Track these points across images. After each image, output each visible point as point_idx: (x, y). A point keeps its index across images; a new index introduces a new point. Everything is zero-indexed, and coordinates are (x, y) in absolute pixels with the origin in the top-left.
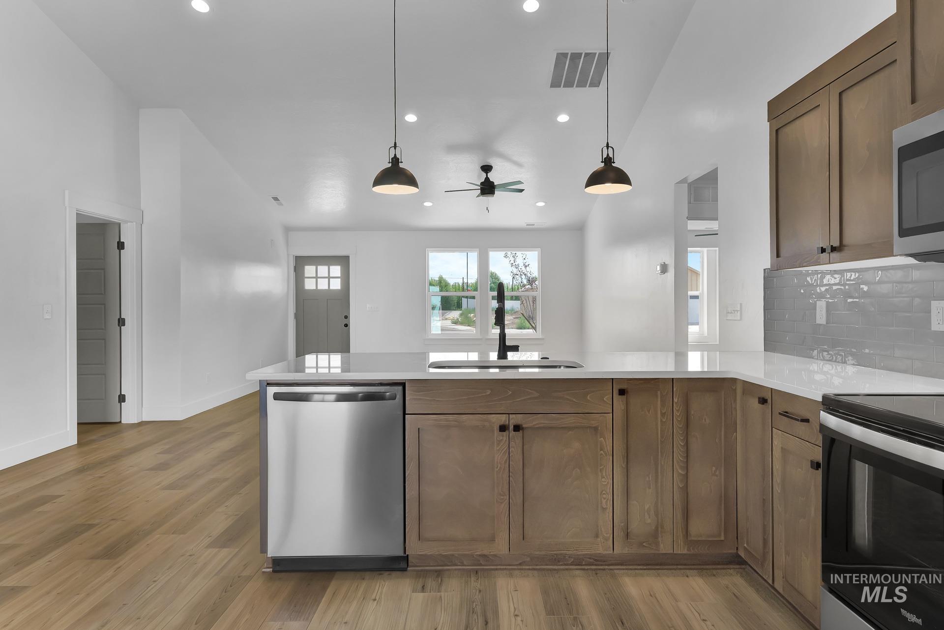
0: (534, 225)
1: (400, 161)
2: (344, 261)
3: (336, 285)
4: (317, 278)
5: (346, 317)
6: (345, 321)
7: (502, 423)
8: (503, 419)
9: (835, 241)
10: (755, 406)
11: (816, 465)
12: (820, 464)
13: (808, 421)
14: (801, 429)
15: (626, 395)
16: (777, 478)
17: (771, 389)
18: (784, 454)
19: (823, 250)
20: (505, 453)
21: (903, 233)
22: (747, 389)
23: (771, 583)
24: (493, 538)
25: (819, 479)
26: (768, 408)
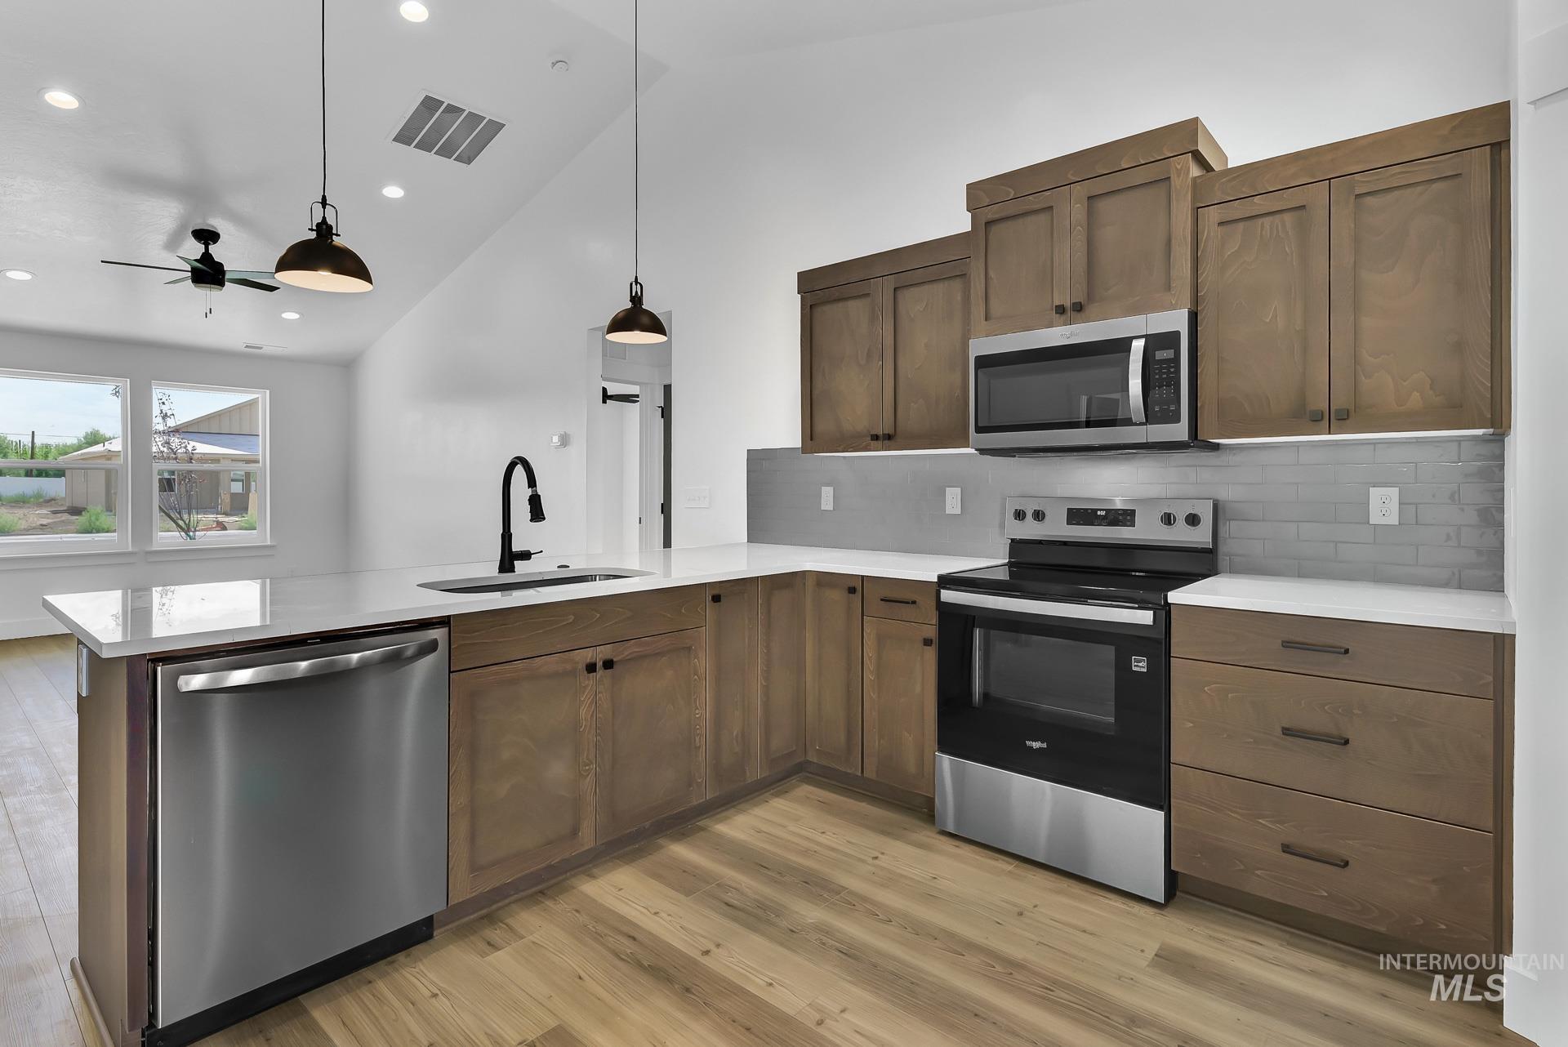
0: (261, 348)
1: (334, 231)
7: (588, 661)
8: (588, 655)
9: (889, 430)
10: (837, 596)
11: (927, 642)
12: (931, 640)
13: (914, 602)
14: (906, 611)
15: (719, 601)
16: (870, 665)
17: (863, 576)
18: (881, 639)
19: (875, 438)
20: (591, 703)
21: (979, 430)
22: (825, 580)
23: (860, 775)
24: (575, 832)
25: (931, 655)
26: (857, 597)
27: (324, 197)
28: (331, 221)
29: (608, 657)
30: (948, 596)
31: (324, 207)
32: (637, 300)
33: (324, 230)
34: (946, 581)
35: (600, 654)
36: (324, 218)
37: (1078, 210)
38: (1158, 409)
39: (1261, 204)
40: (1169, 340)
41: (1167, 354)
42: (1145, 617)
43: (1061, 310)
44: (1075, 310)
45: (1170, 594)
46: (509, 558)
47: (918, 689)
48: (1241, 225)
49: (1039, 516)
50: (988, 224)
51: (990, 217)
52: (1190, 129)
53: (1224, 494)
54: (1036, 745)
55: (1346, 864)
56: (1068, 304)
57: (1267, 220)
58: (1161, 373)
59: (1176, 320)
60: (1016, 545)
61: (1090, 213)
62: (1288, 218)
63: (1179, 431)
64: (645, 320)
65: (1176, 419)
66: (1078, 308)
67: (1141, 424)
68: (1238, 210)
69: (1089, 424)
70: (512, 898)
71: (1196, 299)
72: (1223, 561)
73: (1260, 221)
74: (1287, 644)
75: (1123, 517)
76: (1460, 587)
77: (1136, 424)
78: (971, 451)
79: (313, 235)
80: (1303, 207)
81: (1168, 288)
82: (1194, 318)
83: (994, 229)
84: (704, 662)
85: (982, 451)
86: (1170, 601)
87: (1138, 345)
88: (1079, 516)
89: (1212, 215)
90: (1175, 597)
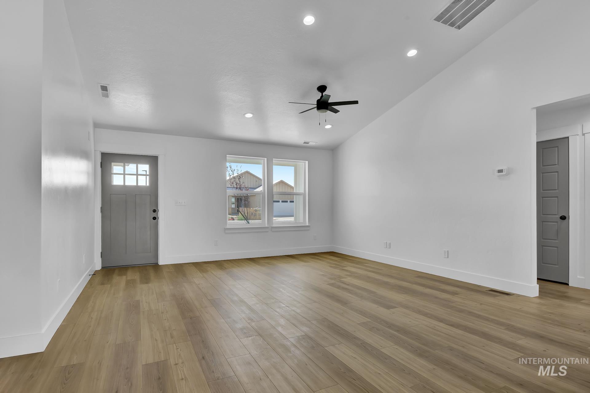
0: (309, 143)
2: (153, 160)
3: (144, 182)
4: (124, 174)
5: (154, 211)
6: (154, 215)
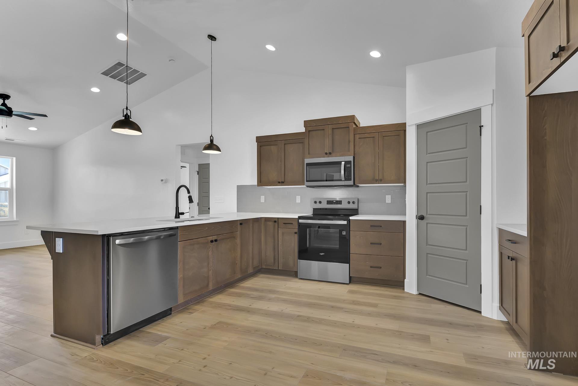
0: (14, 140)
1: (130, 117)
7: (211, 240)
8: (211, 238)
9: (283, 180)
10: (271, 224)
11: (296, 233)
12: (297, 232)
13: (292, 224)
14: (290, 226)
15: (242, 224)
16: (280, 241)
17: (278, 218)
18: (283, 234)
19: (279, 182)
20: (212, 251)
21: (307, 181)
22: (267, 219)
23: (277, 269)
24: (208, 285)
25: (296, 236)
26: (276, 224)
27: (127, 107)
28: (129, 114)
29: (216, 239)
30: (301, 221)
31: (127, 110)
32: (212, 141)
33: (127, 117)
34: (300, 218)
35: (214, 238)
36: (127, 113)
37: (330, 131)
38: (347, 178)
39: (367, 135)
40: (349, 162)
41: (349, 166)
42: (345, 222)
43: (326, 154)
44: (329, 154)
45: (350, 217)
46: (178, 214)
47: (293, 245)
48: (363, 139)
49: (320, 202)
50: (309, 131)
51: (310, 129)
52: (353, 117)
53: (360, 197)
54: (322, 254)
55: (381, 268)
56: (328, 153)
57: (368, 139)
58: (348, 170)
59: (350, 158)
60: (315, 210)
61: (333, 132)
62: (371, 139)
63: (351, 183)
64: (215, 147)
65: (351, 180)
66: (330, 153)
67: (343, 181)
68: (363, 136)
69: (326, 181)
70: (190, 304)
71: (354, 154)
72: (360, 211)
73: (367, 139)
74: (371, 226)
75: (339, 202)
76: (401, 215)
77: (342, 181)
78: (305, 186)
79: (124, 118)
80: (374, 137)
81: (349, 151)
82: (354, 158)
83: (311, 132)
84: (238, 241)
85: (307, 186)
86: (350, 219)
87: (343, 163)
88: (330, 202)
89: (357, 136)
90: (351, 218)
